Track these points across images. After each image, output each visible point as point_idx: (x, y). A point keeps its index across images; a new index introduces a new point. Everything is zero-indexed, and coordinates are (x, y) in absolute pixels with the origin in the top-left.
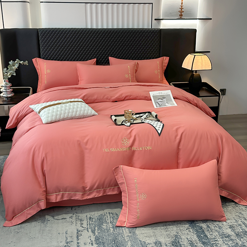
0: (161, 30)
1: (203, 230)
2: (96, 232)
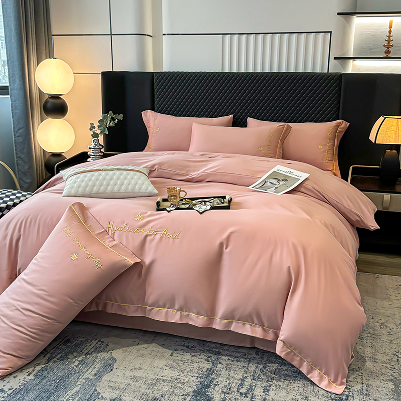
0: (341, 75)
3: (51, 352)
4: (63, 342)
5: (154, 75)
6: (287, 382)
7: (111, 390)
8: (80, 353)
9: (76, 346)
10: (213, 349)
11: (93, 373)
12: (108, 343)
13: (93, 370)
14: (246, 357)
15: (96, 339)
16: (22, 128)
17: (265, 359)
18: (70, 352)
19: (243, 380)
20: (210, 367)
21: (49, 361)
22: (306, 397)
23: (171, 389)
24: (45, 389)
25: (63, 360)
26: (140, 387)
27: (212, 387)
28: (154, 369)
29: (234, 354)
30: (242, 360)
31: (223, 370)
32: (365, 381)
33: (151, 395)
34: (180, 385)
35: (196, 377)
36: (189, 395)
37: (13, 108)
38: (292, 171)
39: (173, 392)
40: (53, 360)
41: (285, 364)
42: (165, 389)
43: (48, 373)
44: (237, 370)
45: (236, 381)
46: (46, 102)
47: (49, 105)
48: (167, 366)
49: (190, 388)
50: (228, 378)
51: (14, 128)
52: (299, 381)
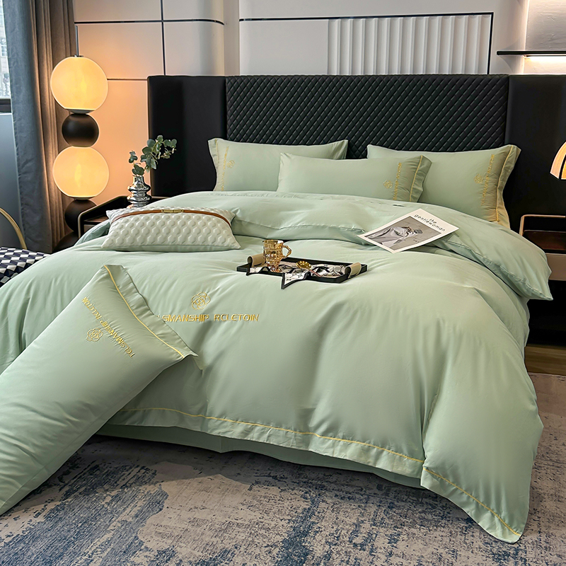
0: (508, 78)
3: (70, 484)
4: (88, 469)
5: (227, 81)
6: (424, 530)
7: (160, 539)
8: (113, 485)
9: (108, 475)
10: (313, 481)
11: (133, 513)
12: (156, 471)
13: (132, 509)
14: (363, 493)
15: (138, 466)
16: (30, 161)
17: (392, 495)
18: (99, 484)
19: (358, 525)
20: (307, 507)
21: (67, 495)
22: (454, 551)
23: (250, 537)
24: (60, 536)
25: (88, 495)
26: (203, 534)
27: (311, 535)
28: (224, 509)
29: (346, 488)
30: (357, 496)
31: (328, 511)
32: (543, 529)
33: (220, 546)
34: (263, 532)
35: (287, 521)
36: (276, 546)
37: (18, 130)
39: (253, 541)
40: (73, 495)
41: (421, 503)
42: (240, 537)
43: (65, 513)
44: (349, 511)
45: (347, 527)
46: (67, 121)
47: (71, 126)
48: (244, 505)
49: (278, 536)
50: (335, 522)
51: (18, 160)
52: (444, 527)
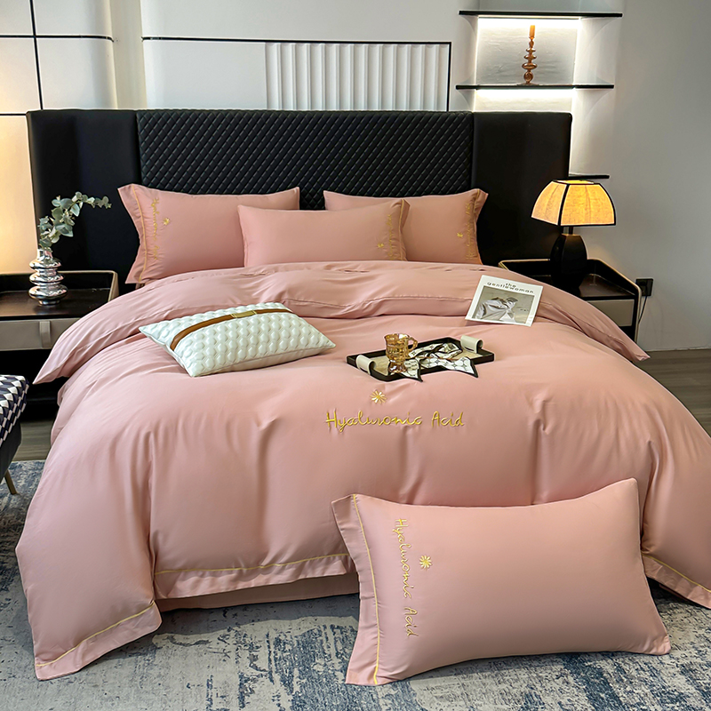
0: (473, 115)
1: (604, 678)
2: (294, 683)
5: (138, 116)
7: (448, 703)
8: (326, 657)
9: (304, 647)
12: (351, 627)
15: (325, 627)
18: (307, 660)
33: (515, 692)
36: (566, 674)
38: (513, 283)
39: (539, 676)
